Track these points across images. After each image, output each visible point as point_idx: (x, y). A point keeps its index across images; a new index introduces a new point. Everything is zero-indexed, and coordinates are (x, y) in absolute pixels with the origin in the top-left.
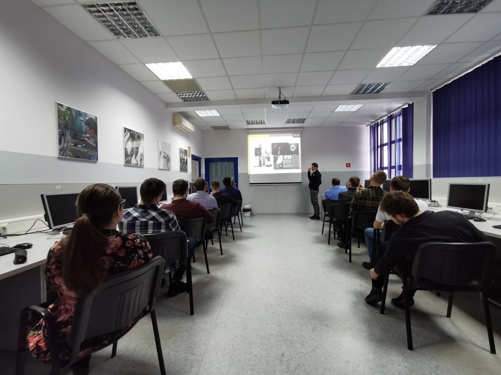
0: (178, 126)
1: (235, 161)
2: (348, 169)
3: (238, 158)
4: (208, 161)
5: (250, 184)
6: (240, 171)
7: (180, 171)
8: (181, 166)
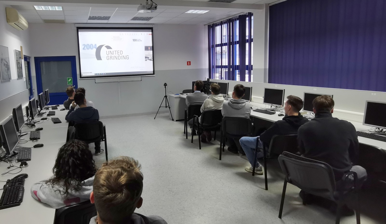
0: (13, 24)
1: (72, 60)
2: (189, 67)
3: (75, 56)
4: (38, 60)
7: (18, 79)
8: (18, 73)
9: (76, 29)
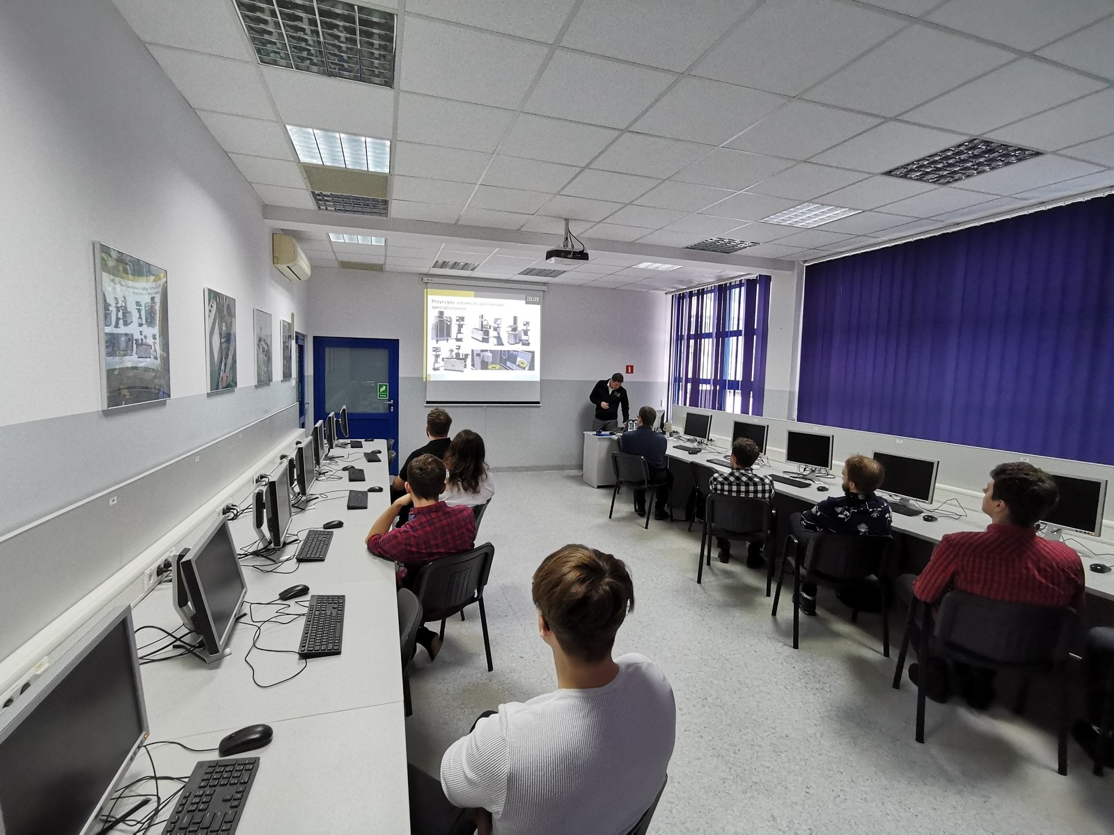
0: (283, 267)
1: (392, 346)
3: (398, 340)
4: (320, 343)
5: (428, 402)
6: (403, 372)
7: (283, 381)
8: (285, 367)
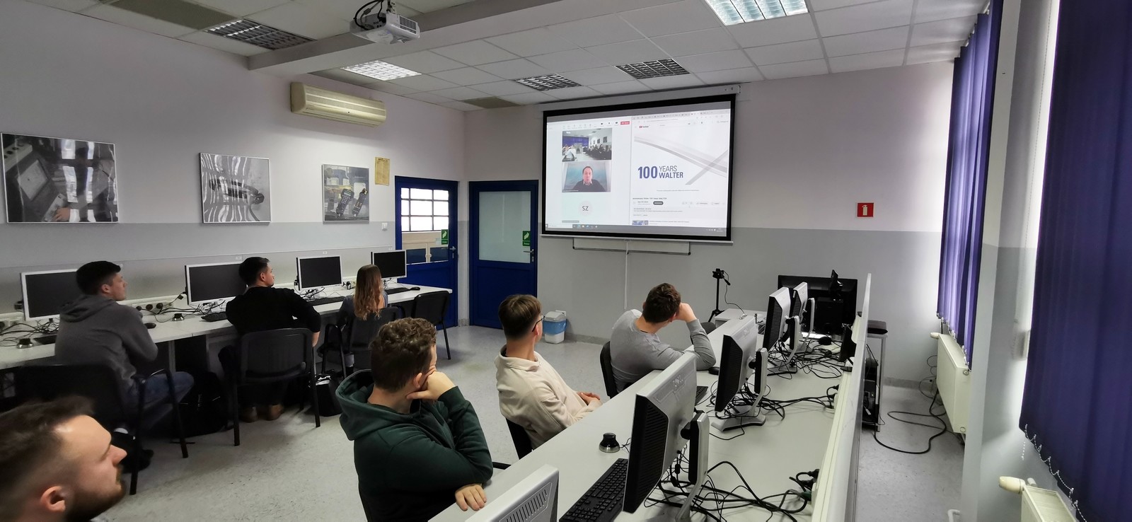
0: (302, 112)
1: (533, 189)
2: (865, 224)
3: (538, 180)
4: (477, 188)
7: (324, 223)
8: (334, 211)
9: (542, 116)
